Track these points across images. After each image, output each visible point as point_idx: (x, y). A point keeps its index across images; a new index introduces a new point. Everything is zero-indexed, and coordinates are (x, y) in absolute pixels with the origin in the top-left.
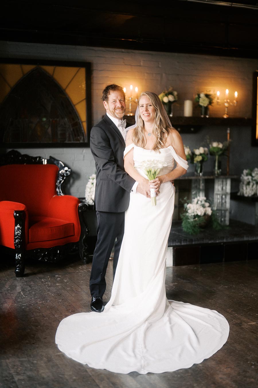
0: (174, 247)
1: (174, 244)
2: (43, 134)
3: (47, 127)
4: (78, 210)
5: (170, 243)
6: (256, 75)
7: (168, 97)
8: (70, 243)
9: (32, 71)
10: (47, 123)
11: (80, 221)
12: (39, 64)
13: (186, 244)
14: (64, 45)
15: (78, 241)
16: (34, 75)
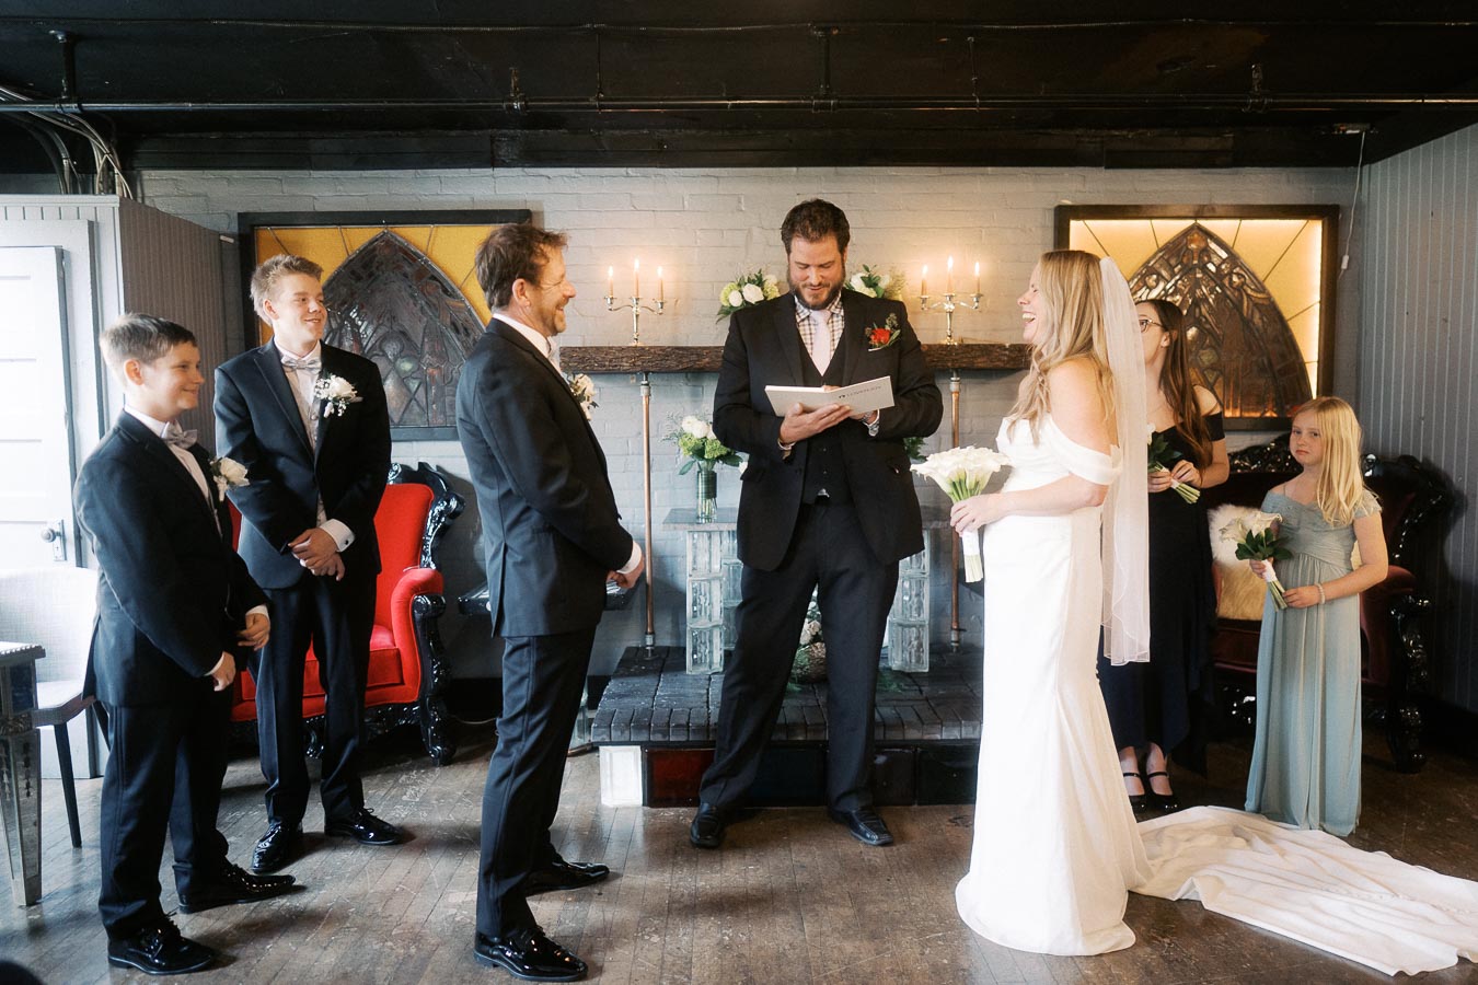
0: (643, 745)
1: (644, 737)
2: (404, 406)
3: (414, 385)
4: (413, 614)
5: (627, 732)
6: (1064, 216)
7: (741, 292)
8: (389, 705)
9: (371, 243)
10: (414, 375)
11: (418, 644)
12: (387, 223)
13: (683, 739)
14: (460, 170)
15: (415, 699)
16: (377, 252)
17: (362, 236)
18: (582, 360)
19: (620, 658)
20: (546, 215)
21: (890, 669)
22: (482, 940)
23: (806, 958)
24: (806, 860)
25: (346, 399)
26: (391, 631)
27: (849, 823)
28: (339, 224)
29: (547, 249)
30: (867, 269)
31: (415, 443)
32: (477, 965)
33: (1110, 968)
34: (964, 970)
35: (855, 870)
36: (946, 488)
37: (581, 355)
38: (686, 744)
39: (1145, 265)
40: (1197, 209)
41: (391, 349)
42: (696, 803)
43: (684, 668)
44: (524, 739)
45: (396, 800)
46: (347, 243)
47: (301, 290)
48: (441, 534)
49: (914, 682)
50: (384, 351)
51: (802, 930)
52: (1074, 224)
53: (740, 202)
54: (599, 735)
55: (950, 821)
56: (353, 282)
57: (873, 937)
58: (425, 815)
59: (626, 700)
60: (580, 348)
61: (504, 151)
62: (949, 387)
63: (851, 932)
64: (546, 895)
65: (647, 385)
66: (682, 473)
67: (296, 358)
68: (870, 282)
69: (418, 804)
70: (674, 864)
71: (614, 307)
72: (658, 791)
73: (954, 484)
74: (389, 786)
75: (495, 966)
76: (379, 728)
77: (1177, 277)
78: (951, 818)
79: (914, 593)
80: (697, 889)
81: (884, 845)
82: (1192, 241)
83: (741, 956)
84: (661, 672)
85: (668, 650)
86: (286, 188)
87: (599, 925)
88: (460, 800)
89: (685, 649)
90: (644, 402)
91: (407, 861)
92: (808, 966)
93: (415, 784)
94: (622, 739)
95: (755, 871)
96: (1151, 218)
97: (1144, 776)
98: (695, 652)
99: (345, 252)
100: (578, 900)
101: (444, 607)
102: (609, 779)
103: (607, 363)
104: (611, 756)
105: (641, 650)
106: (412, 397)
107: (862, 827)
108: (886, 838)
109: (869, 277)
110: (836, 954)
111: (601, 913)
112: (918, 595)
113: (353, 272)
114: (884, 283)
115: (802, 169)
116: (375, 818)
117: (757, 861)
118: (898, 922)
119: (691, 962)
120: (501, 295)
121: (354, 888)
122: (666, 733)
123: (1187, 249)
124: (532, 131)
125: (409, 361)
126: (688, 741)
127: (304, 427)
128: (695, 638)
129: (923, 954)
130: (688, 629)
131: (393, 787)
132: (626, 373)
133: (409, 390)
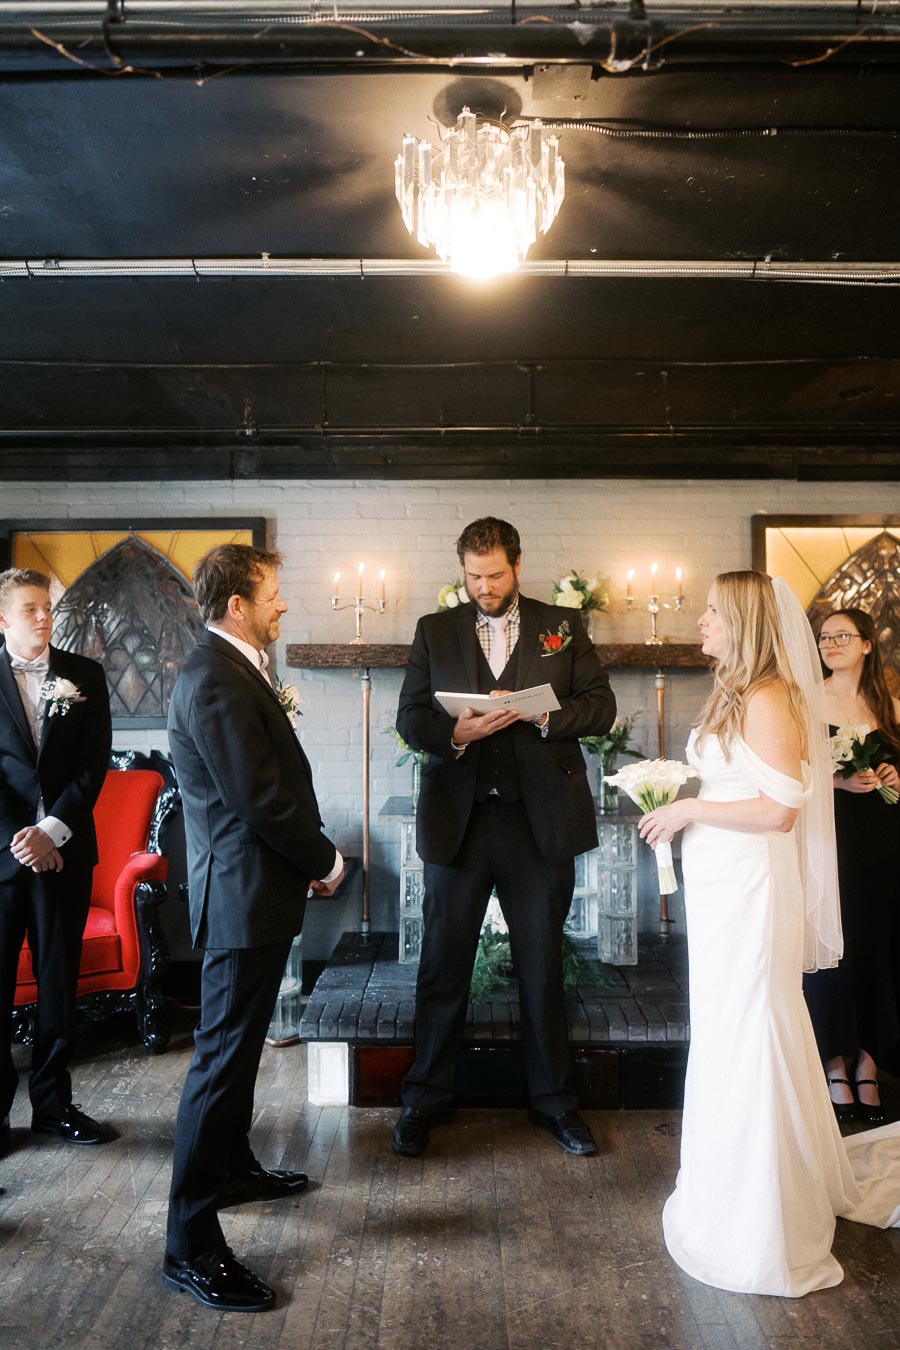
0: (351, 1042)
1: (351, 1034)
2: (140, 698)
3: (150, 677)
4: (135, 900)
5: (335, 1029)
6: (759, 524)
7: (457, 594)
8: (108, 992)
9: (118, 546)
10: (151, 668)
11: (139, 932)
12: (133, 529)
13: (391, 1036)
14: (202, 482)
15: (132, 986)
16: (122, 555)
17: (109, 540)
18: (307, 657)
19: (337, 943)
20: (279, 523)
21: (599, 961)
22: (171, 1262)
23: (502, 1288)
24: (508, 1172)
25: (70, 699)
26: (113, 913)
27: (553, 1130)
28: (89, 530)
29: (263, 567)
30: (575, 574)
31: (149, 732)
32: (165, 1290)
33: (815, 1310)
34: (663, 1308)
35: (557, 1183)
36: (638, 800)
37: (306, 652)
38: (394, 1042)
39: (839, 569)
40: (885, 518)
41: (131, 644)
42: (399, 1104)
43: (397, 958)
44: (221, 1052)
45: (105, 1093)
46: (96, 546)
47: (29, 600)
48: (167, 821)
49: (623, 976)
50: (123, 645)
51: (499, 1255)
52: (770, 532)
53: (458, 511)
54: (307, 1031)
55: (656, 1128)
56: (99, 582)
57: (571, 1265)
58: (133, 1110)
59: (338, 992)
60: (305, 645)
61: (243, 465)
62: (654, 683)
63: (548, 1259)
64: (242, 1206)
65: (368, 680)
66: (399, 765)
67: (26, 661)
68: (579, 586)
69: (128, 1098)
70: (374, 1174)
71: (338, 607)
72: (365, 1087)
73: (643, 796)
74: (100, 1077)
75: (182, 1290)
76: (96, 1016)
77: (870, 581)
78: (657, 1125)
79: (623, 885)
80: (395, 1203)
81: (588, 1155)
82: (883, 548)
83: (434, 1285)
84: (375, 961)
85: (383, 936)
86: (43, 498)
87: (293, 1244)
88: (169, 1095)
89: (398, 934)
90: (365, 696)
91: (109, 1163)
92: (502, 1299)
93: (127, 1075)
94: (330, 1036)
95: (455, 1183)
96: (842, 526)
97: (853, 1084)
98: (407, 942)
99: (93, 555)
100: (274, 1213)
101: (165, 893)
102: (316, 1076)
103: (330, 660)
104: (318, 1051)
105: (354, 937)
106: (148, 688)
107: (566, 1135)
108: (589, 1147)
109: (577, 582)
110: (532, 1286)
111: (295, 1231)
112: (626, 888)
113: (100, 573)
114: (591, 586)
115: (515, 481)
116: (82, 1114)
117: (458, 1171)
118: (598, 1248)
119: (382, 1292)
120: (216, 609)
121: (53, 1194)
122: (373, 1030)
123: (878, 555)
124: (269, 448)
125: (147, 654)
126: (395, 1038)
127: (28, 726)
128: (408, 928)
129: (621, 1287)
130: (401, 918)
131: (105, 1078)
132: (348, 667)
133: (146, 681)
